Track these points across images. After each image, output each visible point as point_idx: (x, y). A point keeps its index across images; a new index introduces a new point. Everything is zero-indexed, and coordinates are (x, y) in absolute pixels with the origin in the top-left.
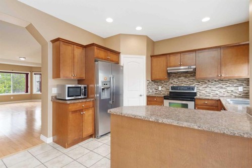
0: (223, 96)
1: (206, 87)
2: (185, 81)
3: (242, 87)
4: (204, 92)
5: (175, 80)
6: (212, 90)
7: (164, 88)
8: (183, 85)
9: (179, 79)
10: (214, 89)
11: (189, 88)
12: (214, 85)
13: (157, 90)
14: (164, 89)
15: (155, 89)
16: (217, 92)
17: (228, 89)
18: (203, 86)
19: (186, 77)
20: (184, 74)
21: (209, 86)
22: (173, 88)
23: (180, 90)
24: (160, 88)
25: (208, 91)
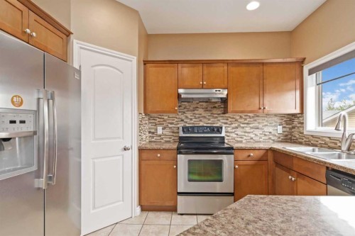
0: (260, 142)
1: (237, 128)
2: (204, 117)
3: (281, 127)
4: (234, 135)
5: (189, 114)
6: (245, 132)
7: (168, 130)
8: (201, 124)
9: (196, 112)
10: (248, 129)
11: (212, 130)
12: (247, 124)
13: (153, 133)
14: (167, 132)
15: (150, 132)
16: (252, 136)
17: (266, 129)
18: (233, 125)
19: (206, 110)
20: (204, 104)
21: (242, 125)
22: (185, 129)
23: (198, 133)
24: (160, 130)
25: (239, 133)
